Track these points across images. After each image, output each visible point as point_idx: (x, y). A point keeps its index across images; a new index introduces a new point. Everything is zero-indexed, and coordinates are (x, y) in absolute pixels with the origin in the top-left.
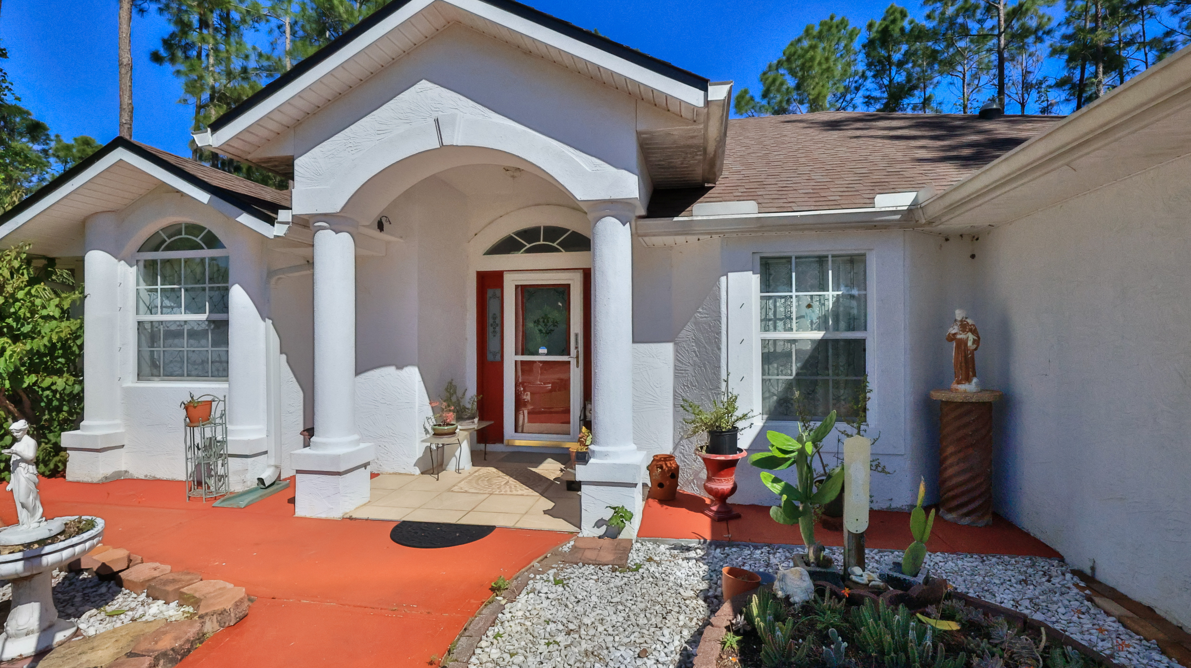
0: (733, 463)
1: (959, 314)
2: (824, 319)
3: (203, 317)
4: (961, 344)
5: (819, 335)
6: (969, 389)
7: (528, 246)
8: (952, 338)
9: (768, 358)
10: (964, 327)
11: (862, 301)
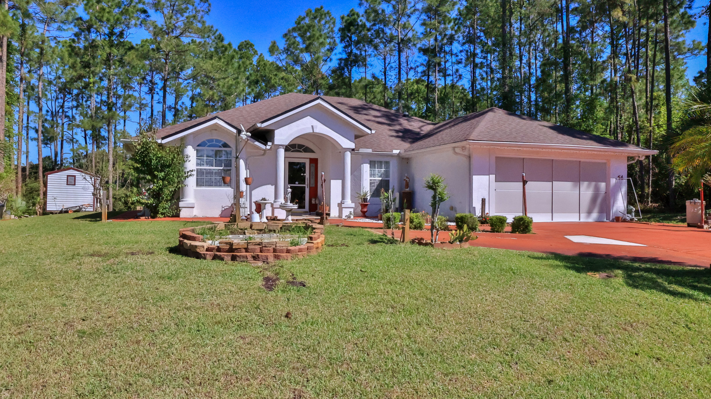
0: (367, 205)
1: (406, 175)
2: (381, 175)
3: (221, 168)
4: (406, 181)
5: (380, 179)
6: (408, 190)
7: (292, 150)
8: (405, 180)
9: (371, 183)
10: (407, 178)
11: (389, 171)
